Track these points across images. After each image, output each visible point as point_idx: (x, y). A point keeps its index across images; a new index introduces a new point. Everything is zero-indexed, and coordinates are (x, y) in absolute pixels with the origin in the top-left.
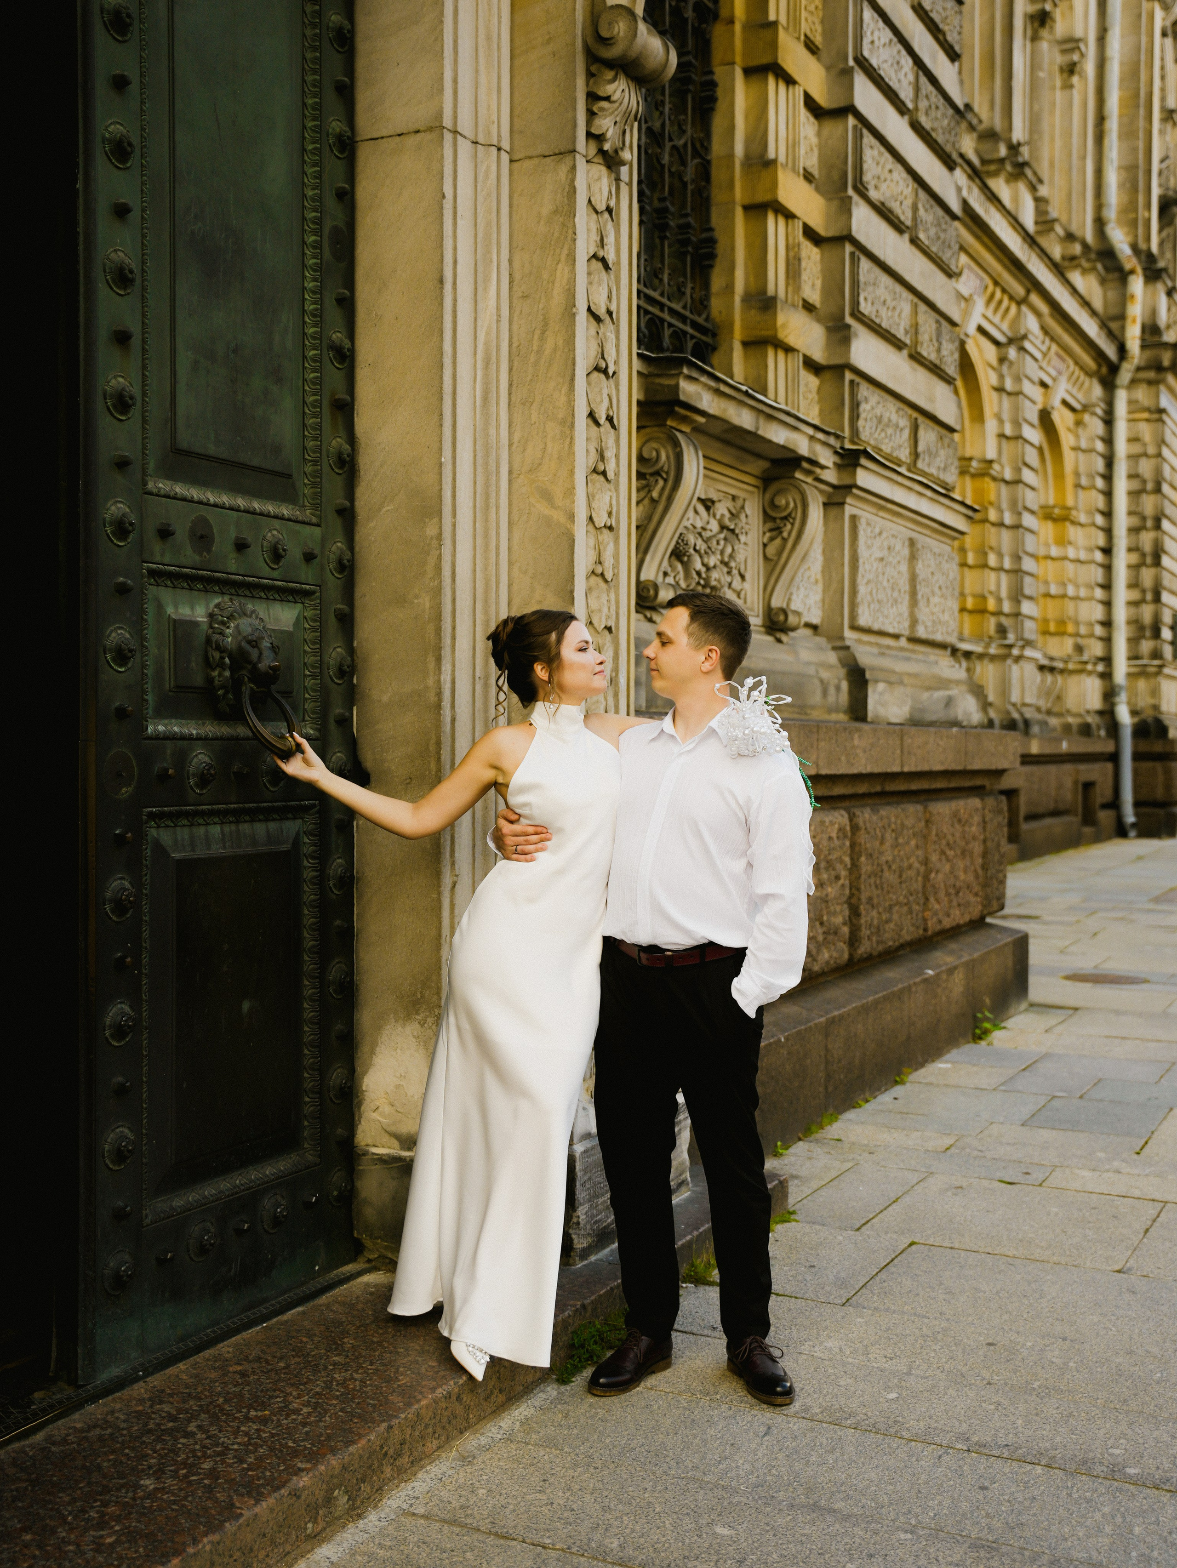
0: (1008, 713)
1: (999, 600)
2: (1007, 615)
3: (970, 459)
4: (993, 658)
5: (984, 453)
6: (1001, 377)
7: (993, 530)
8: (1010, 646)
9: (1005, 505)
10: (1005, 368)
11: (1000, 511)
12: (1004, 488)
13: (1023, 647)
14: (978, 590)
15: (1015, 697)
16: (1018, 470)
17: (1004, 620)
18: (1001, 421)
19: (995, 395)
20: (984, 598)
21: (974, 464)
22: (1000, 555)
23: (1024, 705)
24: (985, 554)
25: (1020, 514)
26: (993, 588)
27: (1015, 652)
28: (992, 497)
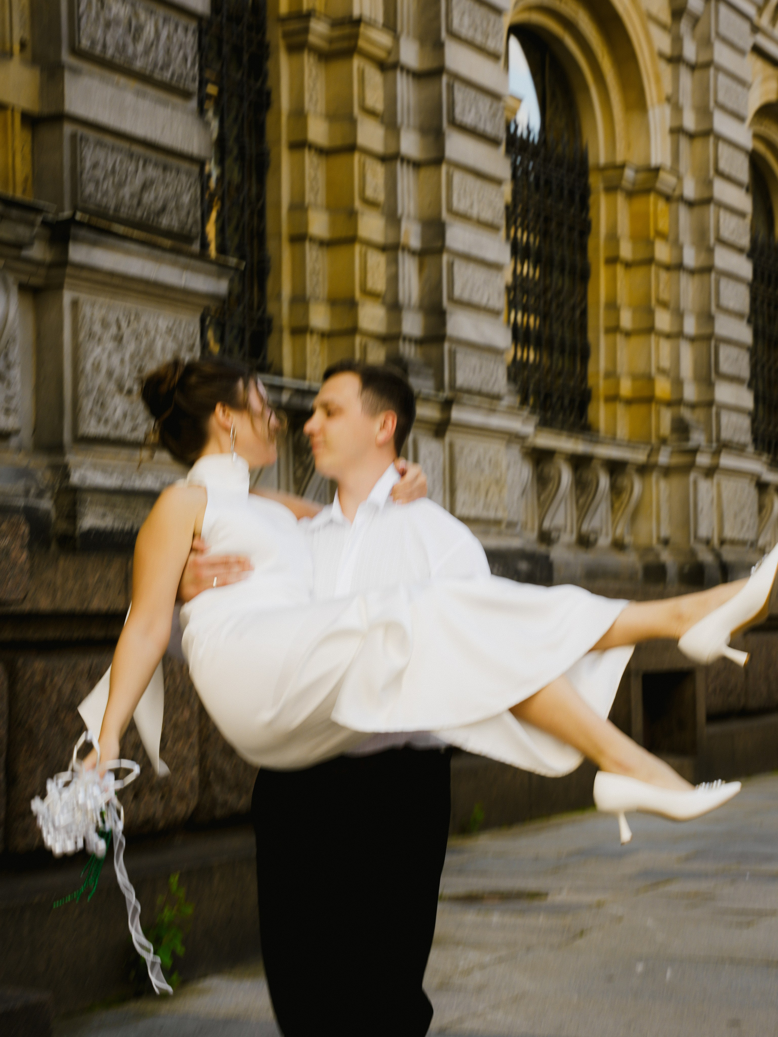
0: (693, 553)
1: (678, 383)
2: (693, 406)
3: (622, 167)
4: (667, 471)
5: (648, 156)
6: (677, 41)
7: (664, 275)
8: (694, 452)
9: (686, 237)
10: (684, 26)
11: (677, 246)
12: (683, 213)
13: (717, 453)
14: (640, 367)
15: (704, 531)
16: (709, 184)
17: (686, 413)
18: (677, 109)
19: (666, 70)
20: (649, 379)
21: (629, 174)
22: (679, 315)
23: (722, 542)
24: (650, 313)
25: (710, 251)
26: (666, 363)
27: (703, 460)
28: (664, 224)
